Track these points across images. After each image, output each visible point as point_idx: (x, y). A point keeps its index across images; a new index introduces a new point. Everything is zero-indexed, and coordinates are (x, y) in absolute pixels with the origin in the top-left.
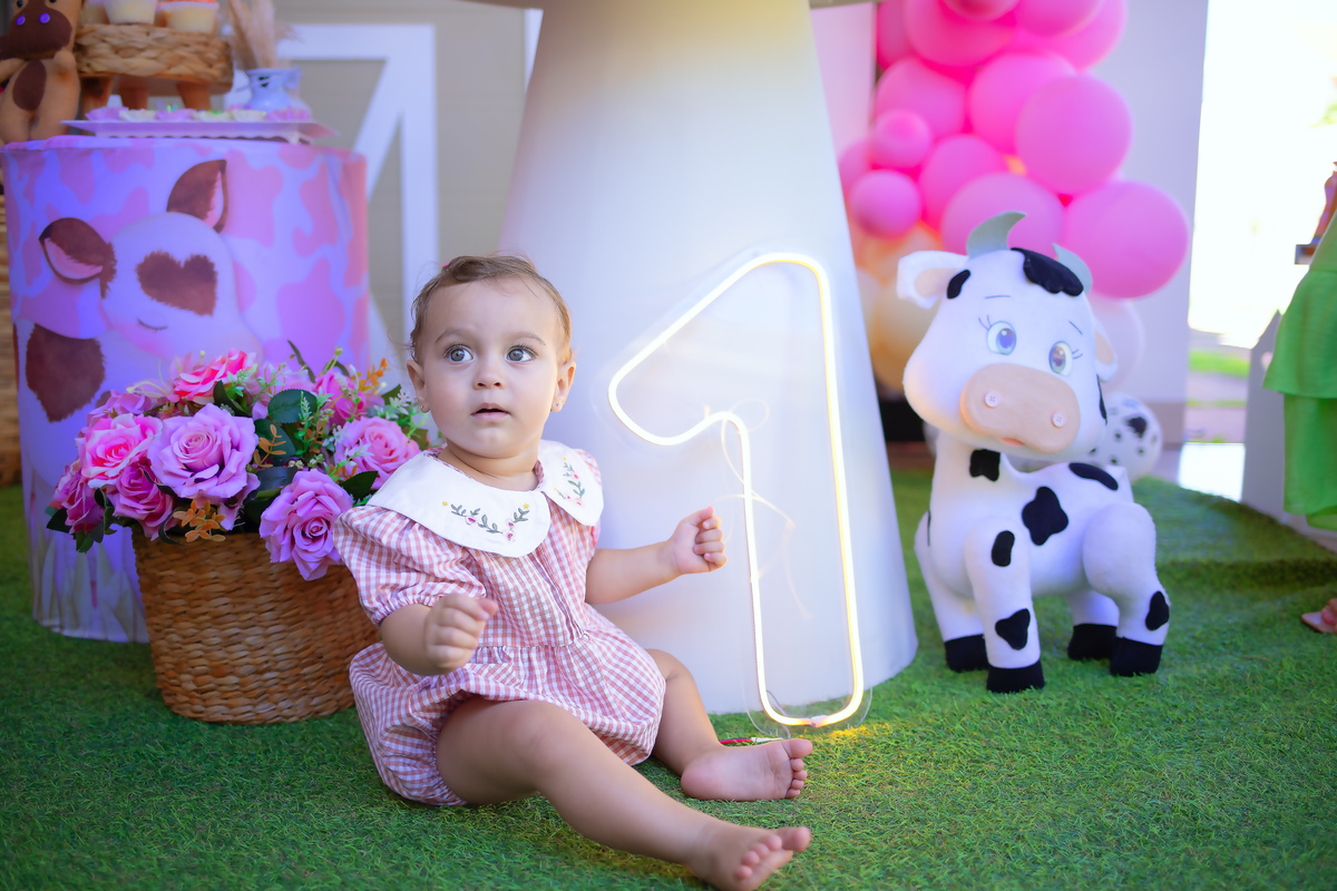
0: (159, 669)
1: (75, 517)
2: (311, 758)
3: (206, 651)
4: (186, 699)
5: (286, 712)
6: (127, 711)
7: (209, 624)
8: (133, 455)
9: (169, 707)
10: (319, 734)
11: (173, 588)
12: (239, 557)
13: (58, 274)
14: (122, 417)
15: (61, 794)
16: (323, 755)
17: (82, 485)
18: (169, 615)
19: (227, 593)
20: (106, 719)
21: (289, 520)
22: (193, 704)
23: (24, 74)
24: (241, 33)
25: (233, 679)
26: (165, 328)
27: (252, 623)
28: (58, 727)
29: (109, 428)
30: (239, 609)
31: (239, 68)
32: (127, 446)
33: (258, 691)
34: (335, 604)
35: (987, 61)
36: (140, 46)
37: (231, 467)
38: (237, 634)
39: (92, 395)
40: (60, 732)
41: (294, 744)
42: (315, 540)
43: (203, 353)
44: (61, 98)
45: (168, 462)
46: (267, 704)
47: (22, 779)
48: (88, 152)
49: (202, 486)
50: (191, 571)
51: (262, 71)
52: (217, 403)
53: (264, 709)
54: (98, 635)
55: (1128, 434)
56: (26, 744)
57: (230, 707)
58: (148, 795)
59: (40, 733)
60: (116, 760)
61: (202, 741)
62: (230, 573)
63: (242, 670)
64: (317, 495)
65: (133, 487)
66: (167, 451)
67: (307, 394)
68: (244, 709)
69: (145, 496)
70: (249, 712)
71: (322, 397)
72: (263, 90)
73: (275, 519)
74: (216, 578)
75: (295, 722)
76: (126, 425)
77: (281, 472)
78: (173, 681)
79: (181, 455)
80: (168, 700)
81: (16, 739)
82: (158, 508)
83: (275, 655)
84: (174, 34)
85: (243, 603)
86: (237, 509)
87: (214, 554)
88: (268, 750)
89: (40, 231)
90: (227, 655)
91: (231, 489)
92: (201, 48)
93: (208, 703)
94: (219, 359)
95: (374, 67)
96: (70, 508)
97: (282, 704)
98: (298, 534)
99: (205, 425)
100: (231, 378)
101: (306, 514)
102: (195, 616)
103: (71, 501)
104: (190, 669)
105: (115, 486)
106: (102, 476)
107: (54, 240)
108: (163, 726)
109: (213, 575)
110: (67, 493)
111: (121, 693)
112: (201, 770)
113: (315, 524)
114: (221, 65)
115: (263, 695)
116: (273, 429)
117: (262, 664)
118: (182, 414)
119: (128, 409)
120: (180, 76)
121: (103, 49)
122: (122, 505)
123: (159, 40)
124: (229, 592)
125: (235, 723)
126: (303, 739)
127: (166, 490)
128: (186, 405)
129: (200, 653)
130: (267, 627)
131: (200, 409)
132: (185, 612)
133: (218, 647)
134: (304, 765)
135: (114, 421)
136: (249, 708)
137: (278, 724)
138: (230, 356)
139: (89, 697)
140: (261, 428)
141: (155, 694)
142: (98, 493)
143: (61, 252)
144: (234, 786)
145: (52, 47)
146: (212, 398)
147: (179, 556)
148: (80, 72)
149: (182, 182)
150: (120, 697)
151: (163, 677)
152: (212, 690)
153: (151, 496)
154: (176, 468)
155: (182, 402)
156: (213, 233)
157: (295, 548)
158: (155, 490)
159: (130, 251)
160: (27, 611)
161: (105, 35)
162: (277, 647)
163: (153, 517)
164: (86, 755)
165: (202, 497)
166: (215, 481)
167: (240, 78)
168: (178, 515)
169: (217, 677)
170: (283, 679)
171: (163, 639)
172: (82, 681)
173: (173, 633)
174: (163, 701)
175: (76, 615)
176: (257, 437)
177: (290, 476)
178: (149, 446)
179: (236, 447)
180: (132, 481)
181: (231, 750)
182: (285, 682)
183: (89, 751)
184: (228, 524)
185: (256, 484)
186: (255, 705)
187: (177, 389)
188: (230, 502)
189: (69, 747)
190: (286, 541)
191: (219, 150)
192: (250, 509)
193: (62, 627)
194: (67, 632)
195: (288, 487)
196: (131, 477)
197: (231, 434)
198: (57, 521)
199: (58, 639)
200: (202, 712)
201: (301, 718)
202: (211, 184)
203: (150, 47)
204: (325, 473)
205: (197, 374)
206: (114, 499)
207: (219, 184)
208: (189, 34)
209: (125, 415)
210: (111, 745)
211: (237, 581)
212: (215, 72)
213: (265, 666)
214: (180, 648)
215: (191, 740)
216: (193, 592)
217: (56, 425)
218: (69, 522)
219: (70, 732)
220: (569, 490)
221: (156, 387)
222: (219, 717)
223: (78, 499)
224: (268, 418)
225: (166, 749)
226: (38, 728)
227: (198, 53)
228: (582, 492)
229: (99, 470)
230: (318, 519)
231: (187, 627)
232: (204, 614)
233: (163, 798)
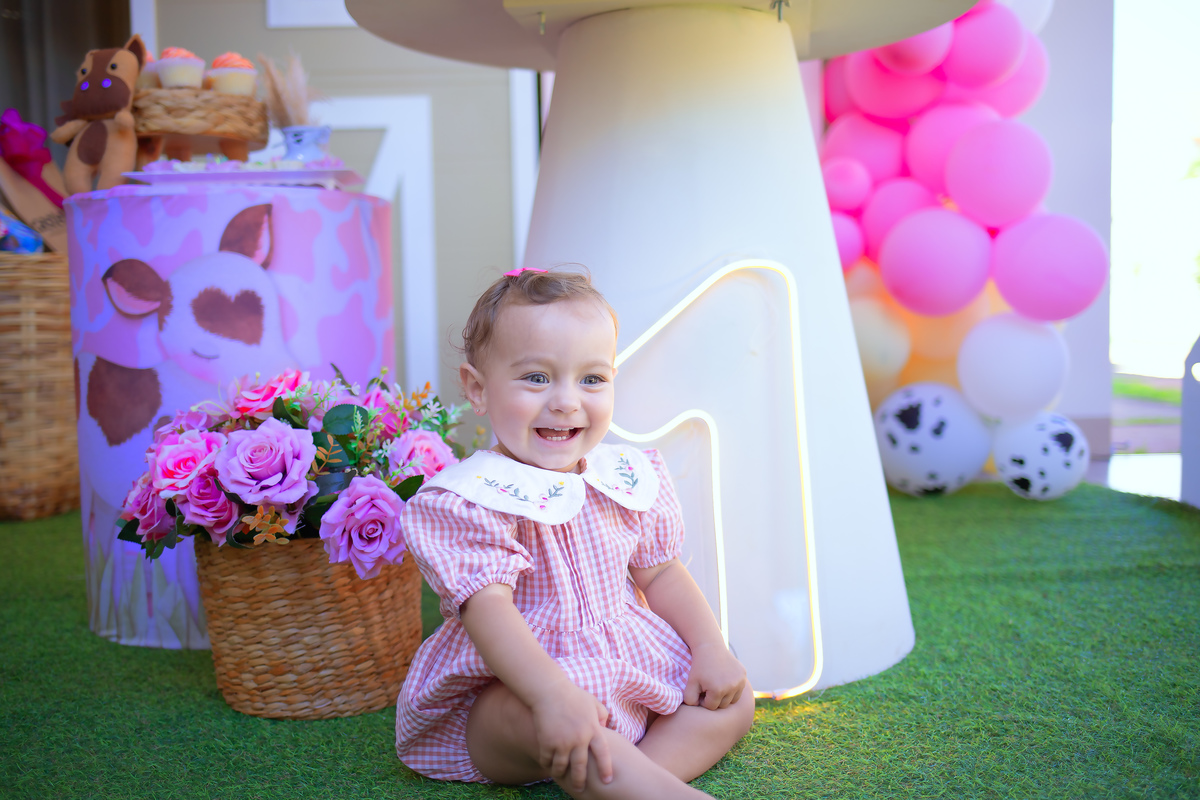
0: (220, 669)
1: (146, 527)
2: (371, 748)
3: (266, 651)
4: (247, 697)
5: (341, 707)
6: (191, 709)
7: (269, 626)
8: (201, 467)
9: (230, 705)
10: (376, 726)
11: (235, 592)
12: (297, 561)
13: (119, 311)
14: (188, 433)
15: (141, 785)
16: (383, 745)
17: (153, 495)
18: (231, 618)
19: (286, 595)
20: (173, 716)
21: (347, 522)
22: (254, 702)
23: (87, 135)
24: (277, 95)
25: (291, 677)
26: (215, 357)
27: (309, 623)
28: (129, 724)
29: (177, 443)
30: (297, 610)
31: (276, 126)
32: (194, 460)
33: (315, 688)
34: (384, 605)
35: (920, 112)
36: (191, 107)
37: (293, 475)
38: (295, 634)
39: (149, 419)
40: (131, 729)
41: (353, 736)
42: (371, 541)
43: (258, 374)
44: (120, 153)
45: (234, 472)
46: (323, 700)
47: (102, 772)
48: (148, 199)
49: (266, 493)
50: (252, 575)
51: (296, 128)
52: (277, 417)
53: (321, 705)
54: (153, 643)
55: (1055, 449)
56: (101, 740)
57: (289, 703)
58: (223, 784)
59: (113, 730)
60: (188, 753)
61: (267, 735)
62: (289, 576)
63: (300, 668)
64: (372, 499)
65: (201, 496)
66: (234, 461)
67: (359, 408)
68: (301, 705)
69: (214, 504)
70: (306, 708)
71: (373, 411)
72: (297, 146)
73: (334, 522)
74: (275, 581)
75: (350, 717)
76: (192, 440)
77: (337, 477)
78: (234, 681)
79: (246, 465)
80: (230, 699)
81: (92, 736)
82: (226, 514)
83: (331, 653)
84: (219, 96)
85: (301, 605)
86: (298, 514)
87: (274, 558)
88: (330, 742)
89: (103, 271)
90: (286, 654)
91: (293, 496)
92: (243, 109)
93: (268, 700)
94: (277, 377)
95: (376, 135)
96: (141, 518)
97: (337, 700)
98: (355, 537)
99: (268, 437)
100: (289, 395)
101: (364, 517)
102: (256, 618)
103: (143, 512)
104: (251, 669)
105: (185, 496)
106: (172, 487)
107: (115, 280)
108: (228, 723)
109: (272, 578)
110: (139, 505)
111: (183, 694)
112: (270, 760)
113: (371, 526)
114: (259, 124)
115: (321, 691)
116: (330, 439)
117: (318, 662)
118: (244, 428)
119: (193, 426)
120: (224, 133)
121: (157, 110)
122: (192, 514)
123: (207, 101)
124: (288, 595)
125: (295, 719)
126: (361, 730)
127: (234, 498)
128: (248, 420)
129: (261, 653)
130: (323, 627)
131: (260, 424)
132: (246, 615)
133: (277, 647)
134: (366, 755)
135: (181, 437)
136: (306, 704)
137: (336, 718)
138: (286, 375)
139: (154, 698)
140: (319, 440)
141: (216, 695)
142: (170, 505)
143: (122, 291)
144: (303, 775)
145: (111, 109)
146: (272, 414)
147: (241, 561)
148: (137, 131)
149: (233, 225)
150: (182, 697)
151: (224, 677)
152: (272, 688)
153: (219, 504)
154: (242, 477)
155: (243, 418)
156: (259, 271)
157: (352, 549)
158: (223, 498)
159: (186, 288)
160: (85, 624)
161: (159, 98)
162: (332, 646)
163: (220, 524)
164: (159, 750)
165: (267, 504)
166: (279, 488)
167: (275, 136)
168: (247, 519)
169: (276, 675)
170: (338, 676)
171: (224, 641)
172: (145, 684)
173: (234, 634)
174: (224, 700)
175: (132, 625)
176: (315, 447)
177: (347, 482)
178: (218, 458)
179: (297, 457)
180: (201, 491)
181: (295, 743)
182: (339, 679)
183: (161, 746)
184: (291, 529)
185: (315, 491)
186: (312, 701)
187: (239, 406)
188: (290, 508)
189: (141, 742)
190: (344, 542)
191: (265, 194)
192: (309, 516)
193: (119, 637)
194: (124, 641)
195: (345, 491)
196: (200, 487)
197: (292, 444)
198: (129, 532)
199: (116, 648)
200: (262, 709)
201: (355, 712)
202: (258, 226)
203: (198, 108)
204: (380, 478)
205: (257, 392)
206: (183, 508)
207: (265, 226)
208: (232, 97)
209: (191, 431)
210: (181, 741)
211: (295, 584)
212: (255, 130)
213: (321, 664)
214: (241, 649)
215: (256, 734)
216: (254, 595)
217: (116, 449)
218: (140, 531)
219: (141, 729)
220: (621, 482)
221: (216, 406)
222: (278, 713)
223: (150, 509)
224: (322, 431)
225: (234, 742)
226: (111, 726)
227: (242, 114)
228: (635, 483)
229: (169, 481)
230: (374, 522)
231: (248, 628)
232: (264, 616)
233: (239, 786)
